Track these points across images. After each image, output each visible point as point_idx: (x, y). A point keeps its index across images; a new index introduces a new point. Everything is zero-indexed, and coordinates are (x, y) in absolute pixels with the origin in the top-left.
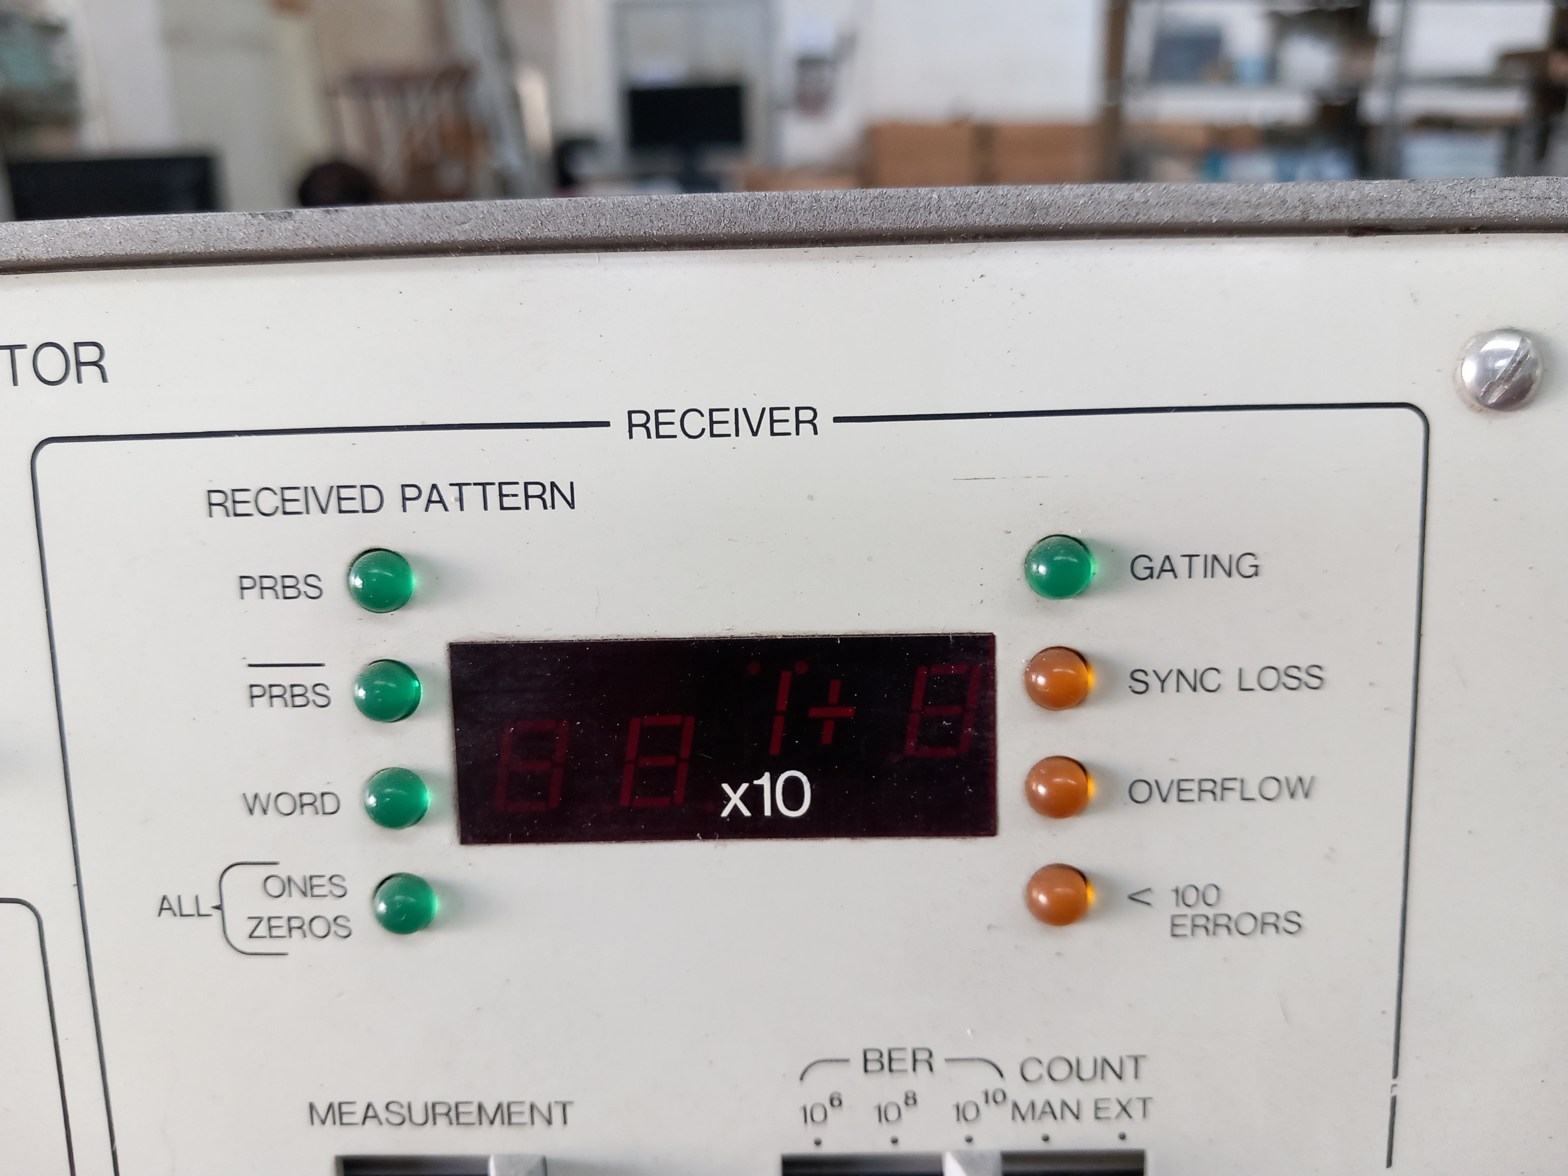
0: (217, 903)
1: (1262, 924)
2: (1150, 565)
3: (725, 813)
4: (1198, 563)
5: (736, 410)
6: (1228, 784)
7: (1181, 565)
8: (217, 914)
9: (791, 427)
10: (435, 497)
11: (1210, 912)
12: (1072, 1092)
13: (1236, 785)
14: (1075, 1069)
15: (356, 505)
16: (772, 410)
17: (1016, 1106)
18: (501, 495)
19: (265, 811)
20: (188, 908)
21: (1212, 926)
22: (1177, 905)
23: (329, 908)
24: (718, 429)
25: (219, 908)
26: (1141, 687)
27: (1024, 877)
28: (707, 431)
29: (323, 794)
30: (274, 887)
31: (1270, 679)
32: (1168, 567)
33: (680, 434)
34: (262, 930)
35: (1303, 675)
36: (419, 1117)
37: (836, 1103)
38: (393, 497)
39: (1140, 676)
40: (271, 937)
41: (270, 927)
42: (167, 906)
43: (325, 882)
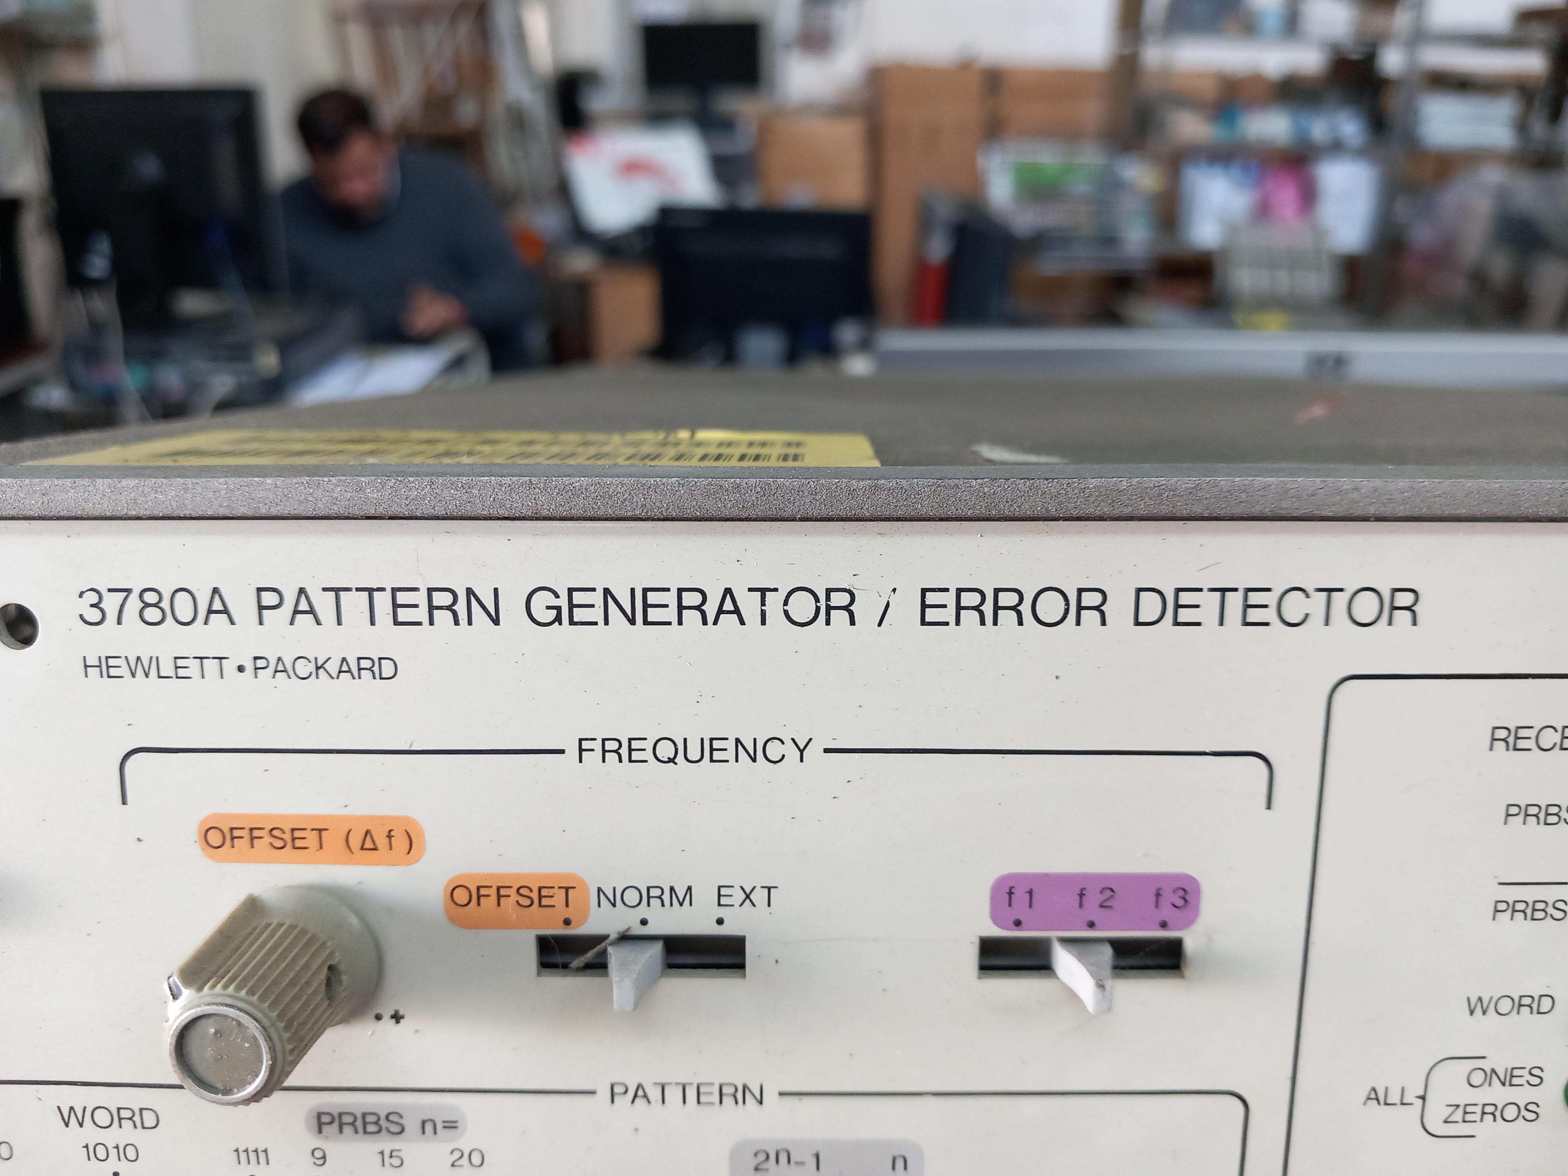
0: (1421, 1093)
8: (1421, 1101)
19: (1484, 1013)
20: (1394, 1098)
23: (1523, 1095)
25: (1423, 1098)
29: (1541, 996)
30: (1478, 1078)
34: (1458, 1115)
40: (1464, 1121)
41: (1465, 1113)
42: (1374, 1096)
43: (1525, 1073)
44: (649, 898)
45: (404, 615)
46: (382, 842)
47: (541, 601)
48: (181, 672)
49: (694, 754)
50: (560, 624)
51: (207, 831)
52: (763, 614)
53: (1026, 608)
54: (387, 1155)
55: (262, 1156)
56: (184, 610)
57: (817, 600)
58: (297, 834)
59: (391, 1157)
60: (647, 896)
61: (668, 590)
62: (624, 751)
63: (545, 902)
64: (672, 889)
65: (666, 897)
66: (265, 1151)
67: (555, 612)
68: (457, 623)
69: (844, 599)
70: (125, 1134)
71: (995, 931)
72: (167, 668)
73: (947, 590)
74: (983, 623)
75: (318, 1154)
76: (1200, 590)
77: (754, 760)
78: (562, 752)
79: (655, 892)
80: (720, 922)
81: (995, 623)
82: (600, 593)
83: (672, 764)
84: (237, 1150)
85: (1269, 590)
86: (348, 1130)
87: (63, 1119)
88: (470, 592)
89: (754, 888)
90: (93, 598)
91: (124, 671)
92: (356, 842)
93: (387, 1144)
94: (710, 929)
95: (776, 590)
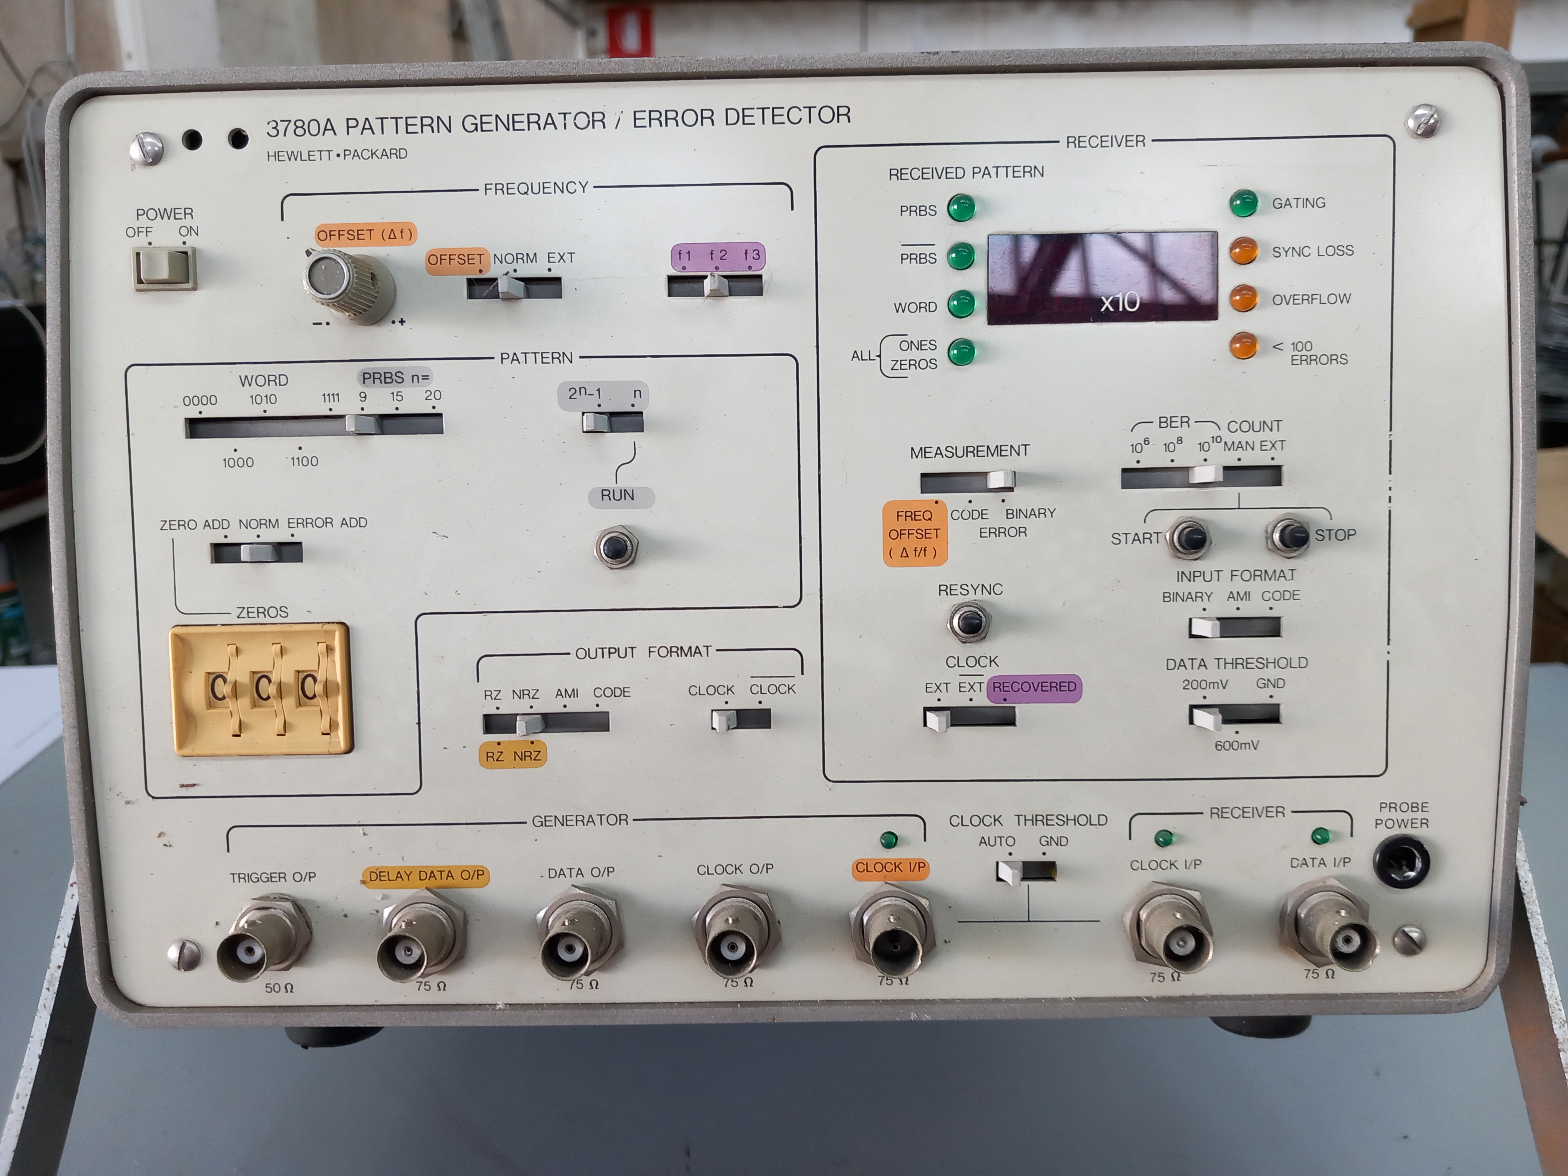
0: (879, 354)
1: (1330, 359)
2: (1281, 202)
3: (1103, 310)
4: (1300, 201)
5: (1112, 136)
6: (1314, 297)
7: (1293, 202)
8: (879, 358)
9: (1134, 143)
10: (986, 172)
11: (1308, 354)
12: (1250, 437)
13: (1318, 297)
14: (1251, 426)
15: (954, 175)
16: (1127, 136)
17: (1226, 443)
18: (1014, 172)
19: (903, 311)
20: (866, 356)
21: (1309, 360)
22: (1294, 351)
23: (928, 355)
24: (1104, 144)
25: (879, 356)
26: (1278, 255)
27: (1229, 338)
28: (1099, 145)
29: (930, 303)
30: (905, 346)
31: (1331, 251)
32: (1288, 203)
33: (1088, 146)
34: (898, 366)
35: (1345, 249)
36: (960, 454)
37: (1147, 443)
38: (969, 173)
39: (1277, 250)
40: (901, 369)
41: (901, 365)
42: (855, 355)
43: (927, 343)
44: (517, 259)
45: (410, 129)
46: (398, 235)
47: (469, 120)
48: (311, 158)
49: (536, 190)
50: (477, 131)
51: (319, 233)
52: (565, 124)
53: (679, 119)
54: (395, 394)
55: (336, 397)
56: (314, 130)
57: (588, 117)
58: (360, 232)
59: (397, 395)
60: (516, 258)
61: (523, 115)
62: (505, 189)
63: (471, 261)
64: (527, 254)
65: (525, 259)
66: (338, 395)
67: (474, 126)
68: (433, 131)
69: (600, 117)
70: (272, 389)
71: (674, 273)
72: (305, 157)
73: (645, 111)
74: (661, 125)
75: (363, 395)
76: (753, 109)
77: (562, 192)
78: (477, 190)
79: (520, 256)
80: (550, 270)
81: (666, 125)
82: (494, 117)
83: (526, 195)
84: (324, 395)
85: (783, 108)
86: (377, 381)
87: (242, 382)
88: (438, 118)
89: (564, 254)
90: (274, 124)
91: (286, 158)
92: (386, 236)
93: (395, 388)
94: (546, 274)
95: (570, 113)
